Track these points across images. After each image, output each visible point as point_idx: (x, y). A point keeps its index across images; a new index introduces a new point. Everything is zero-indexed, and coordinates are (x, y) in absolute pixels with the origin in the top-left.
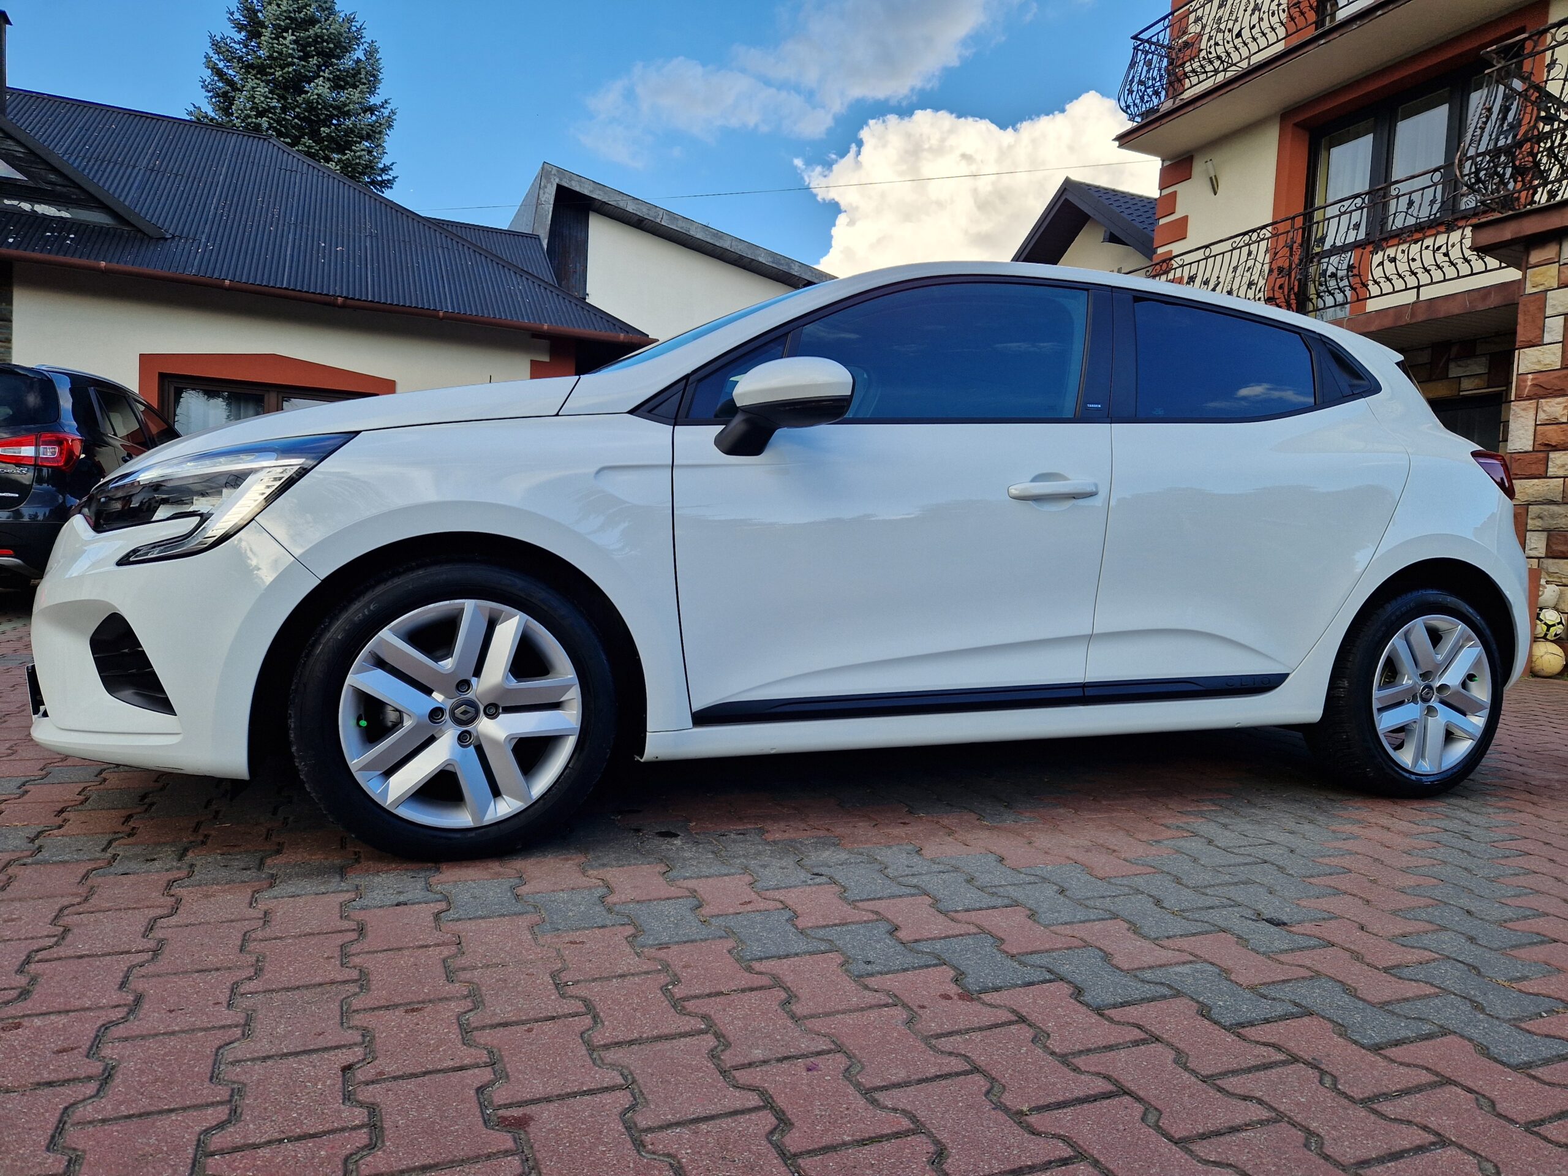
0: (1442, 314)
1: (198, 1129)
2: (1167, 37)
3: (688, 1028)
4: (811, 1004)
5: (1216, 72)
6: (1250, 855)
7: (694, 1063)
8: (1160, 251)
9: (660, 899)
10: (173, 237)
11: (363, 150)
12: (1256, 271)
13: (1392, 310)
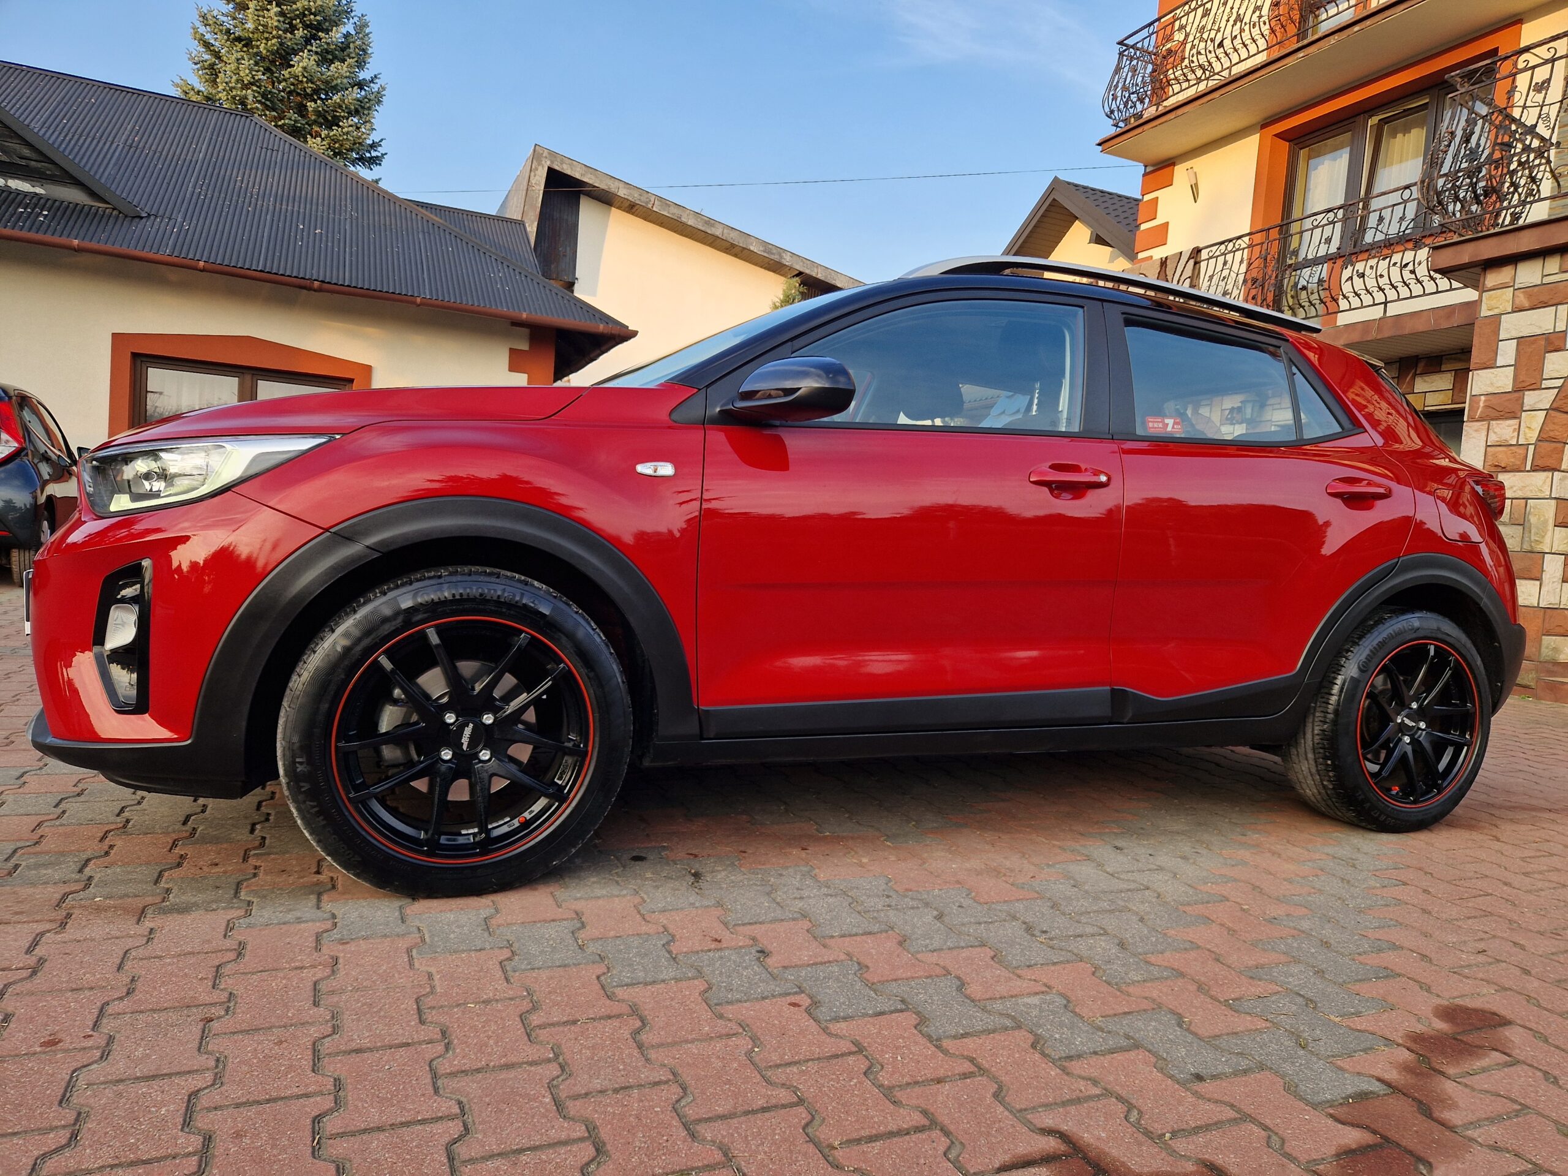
0: (1407, 332)
1: (36, 1153)
2: (1153, 43)
3: (536, 1057)
4: (662, 1033)
5: (1199, 80)
6: (1134, 881)
7: (532, 1093)
8: (1141, 256)
9: (545, 921)
10: (149, 215)
11: (351, 126)
12: (1231, 281)
13: (1360, 325)
